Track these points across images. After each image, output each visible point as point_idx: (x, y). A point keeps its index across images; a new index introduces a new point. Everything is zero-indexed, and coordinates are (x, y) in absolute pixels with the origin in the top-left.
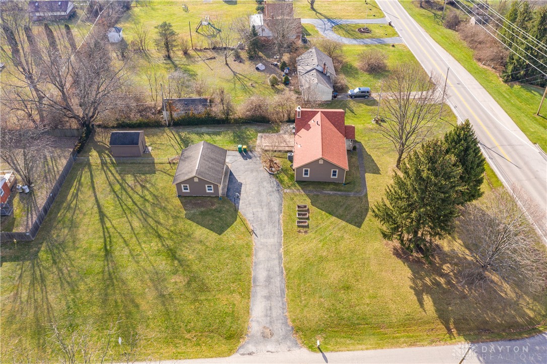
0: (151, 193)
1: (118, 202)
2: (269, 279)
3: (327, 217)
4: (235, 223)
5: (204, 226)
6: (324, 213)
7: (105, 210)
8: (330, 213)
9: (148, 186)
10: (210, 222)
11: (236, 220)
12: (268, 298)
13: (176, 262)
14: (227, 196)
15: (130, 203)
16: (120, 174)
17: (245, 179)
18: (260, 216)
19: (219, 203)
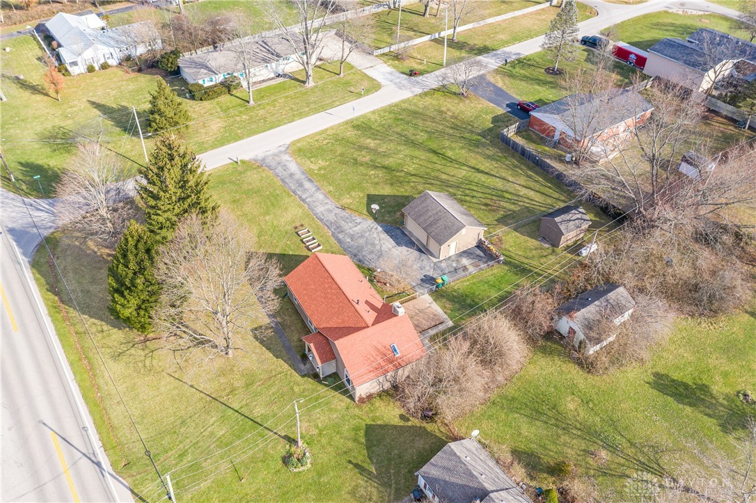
0: (470, 202)
1: (486, 185)
2: (301, 185)
3: (285, 250)
4: (366, 209)
5: (388, 195)
6: (291, 253)
7: (486, 176)
8: (284, 255)
9: (483, 207)
10: (386, 200)
11: (367, 211)
12: (291, 175)
13: (379, 165)
14: (398, 228)
15: (475, 188)
16: (527, 207)
17: (401, 252)
18: (350, 224)
19: (398, 218)
